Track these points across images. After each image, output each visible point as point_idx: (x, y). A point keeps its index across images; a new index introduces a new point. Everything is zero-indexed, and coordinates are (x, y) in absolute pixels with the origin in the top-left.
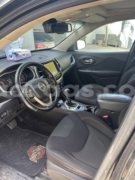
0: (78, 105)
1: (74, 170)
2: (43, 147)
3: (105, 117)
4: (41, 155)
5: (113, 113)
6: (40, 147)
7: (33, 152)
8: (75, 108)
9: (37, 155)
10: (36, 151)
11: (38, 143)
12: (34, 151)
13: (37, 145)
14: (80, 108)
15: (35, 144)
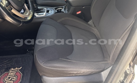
0: (45, 9)
1: (79, 72)
2: (16, 69)
3: (78, 13)
4: (18, 79)
5: (84, 7)
6: (12, 70)
7: (6, 81)
8: (45, 13)
9: (12, 81)
10: (9, 78)
11: (7, 68)
12: (7, 79)
13: (8, 69)
14: (50, 12)
15: (4, 70)
